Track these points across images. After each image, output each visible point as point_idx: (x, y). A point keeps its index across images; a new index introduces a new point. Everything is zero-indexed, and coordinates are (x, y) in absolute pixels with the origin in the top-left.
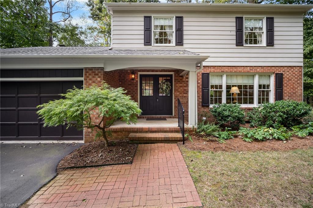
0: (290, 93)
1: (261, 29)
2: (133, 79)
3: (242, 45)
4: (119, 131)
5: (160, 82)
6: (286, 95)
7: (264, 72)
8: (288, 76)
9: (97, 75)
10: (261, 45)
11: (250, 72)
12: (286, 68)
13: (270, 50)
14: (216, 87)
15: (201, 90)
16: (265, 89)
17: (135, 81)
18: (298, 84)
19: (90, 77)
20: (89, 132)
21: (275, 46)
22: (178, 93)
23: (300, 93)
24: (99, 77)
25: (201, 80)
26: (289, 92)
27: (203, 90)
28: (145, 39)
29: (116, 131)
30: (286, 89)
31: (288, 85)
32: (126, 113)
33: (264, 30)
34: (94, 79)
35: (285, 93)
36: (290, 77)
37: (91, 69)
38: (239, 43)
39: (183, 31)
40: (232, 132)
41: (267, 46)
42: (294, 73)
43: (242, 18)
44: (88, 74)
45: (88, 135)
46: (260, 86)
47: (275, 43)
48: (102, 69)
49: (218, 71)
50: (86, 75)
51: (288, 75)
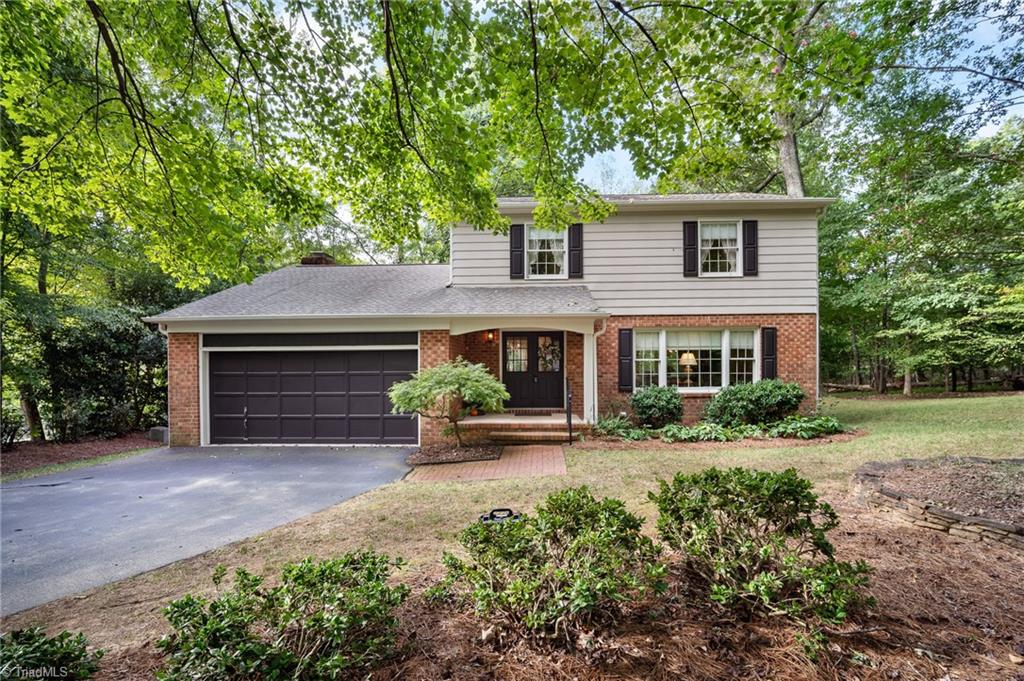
0: (792, 366)
1: (734, 241)
2: (490, 342)
3: (696, 275)
4: (472, 429)
5: (540, 345)
6: (782, 369)
7: (740, 324)
8: (787, 333)
9: (440, 341)
10: (733, 274)
11: (713, 324)
12: (782, 318)
13: (750, 282)
14: (647, 353)
15: (617, 360)
16: (743, 357)
17: (494, 345)
18: (807, 347)
19: (430, 344)
20: (427, 430)
21: (762, 276)
22: (574, 367)
23: (810, 366)
24: (443, 345)
25: (617, 341)
26: (789, 365)
27: (620, 361)
28: (511, 267)
29: (470, 428)
30: (783, 359)
31: (786, 350)
32: (492, 397)
33: (740, 245)
34: (435, 348)
35: (781, 366)
36: (790, 334)
37: (430, 332)
38: (690, 270)
39: (581, 250)
40: (652, 431)
41: (745, 274)
42: (800, 327)
43: (696, 223)
44: (425, 340)
45: (427, 435)
46: (733, 352)
47: (760, 270)
48: (447, 332)
49: (649, 324)
50: (422, 341)
51: (786, 330)
